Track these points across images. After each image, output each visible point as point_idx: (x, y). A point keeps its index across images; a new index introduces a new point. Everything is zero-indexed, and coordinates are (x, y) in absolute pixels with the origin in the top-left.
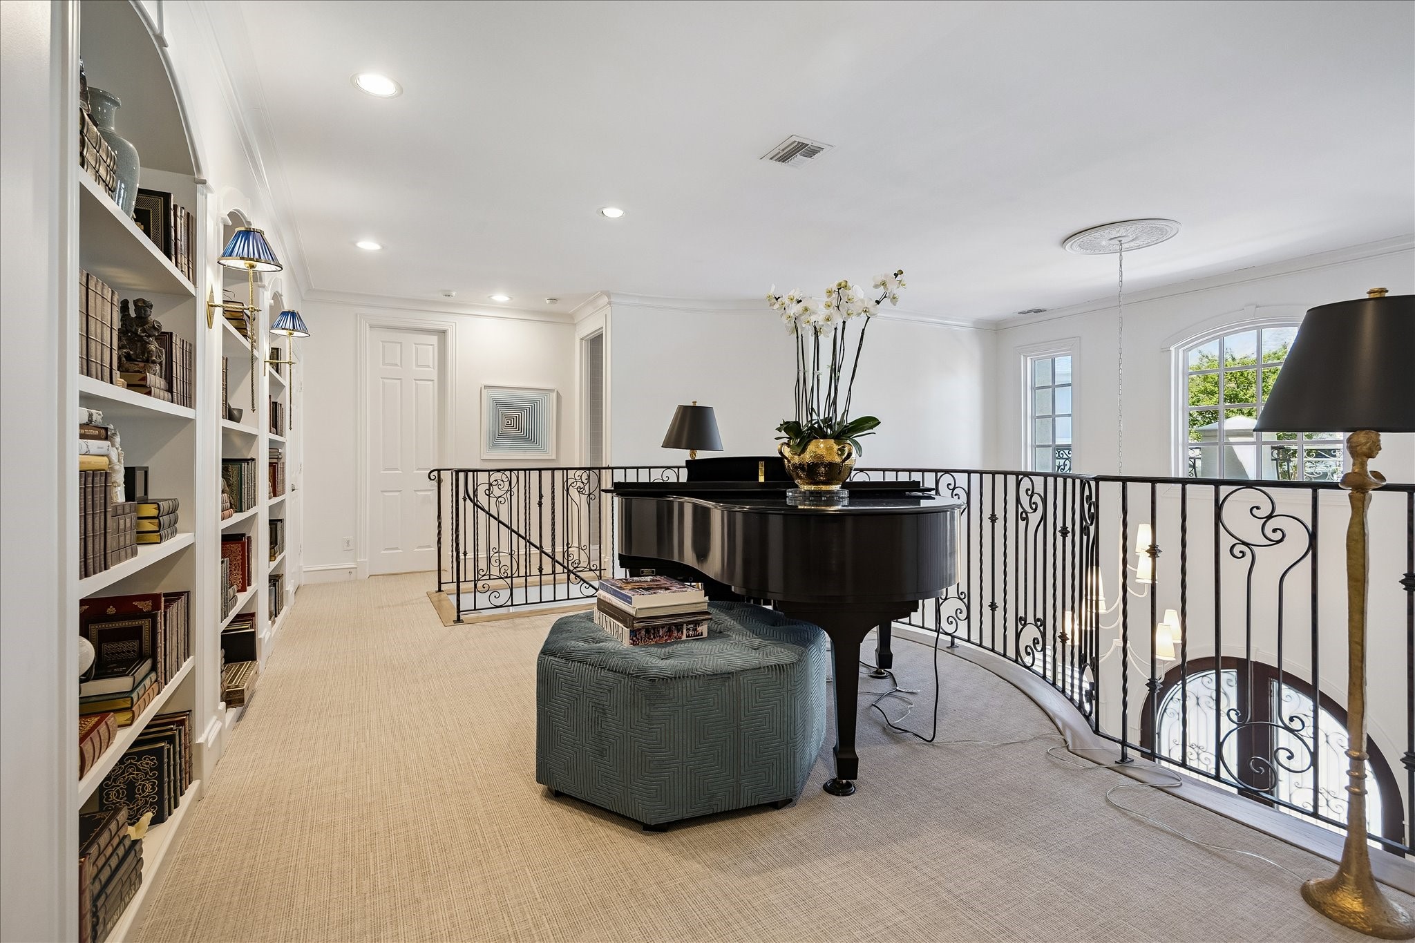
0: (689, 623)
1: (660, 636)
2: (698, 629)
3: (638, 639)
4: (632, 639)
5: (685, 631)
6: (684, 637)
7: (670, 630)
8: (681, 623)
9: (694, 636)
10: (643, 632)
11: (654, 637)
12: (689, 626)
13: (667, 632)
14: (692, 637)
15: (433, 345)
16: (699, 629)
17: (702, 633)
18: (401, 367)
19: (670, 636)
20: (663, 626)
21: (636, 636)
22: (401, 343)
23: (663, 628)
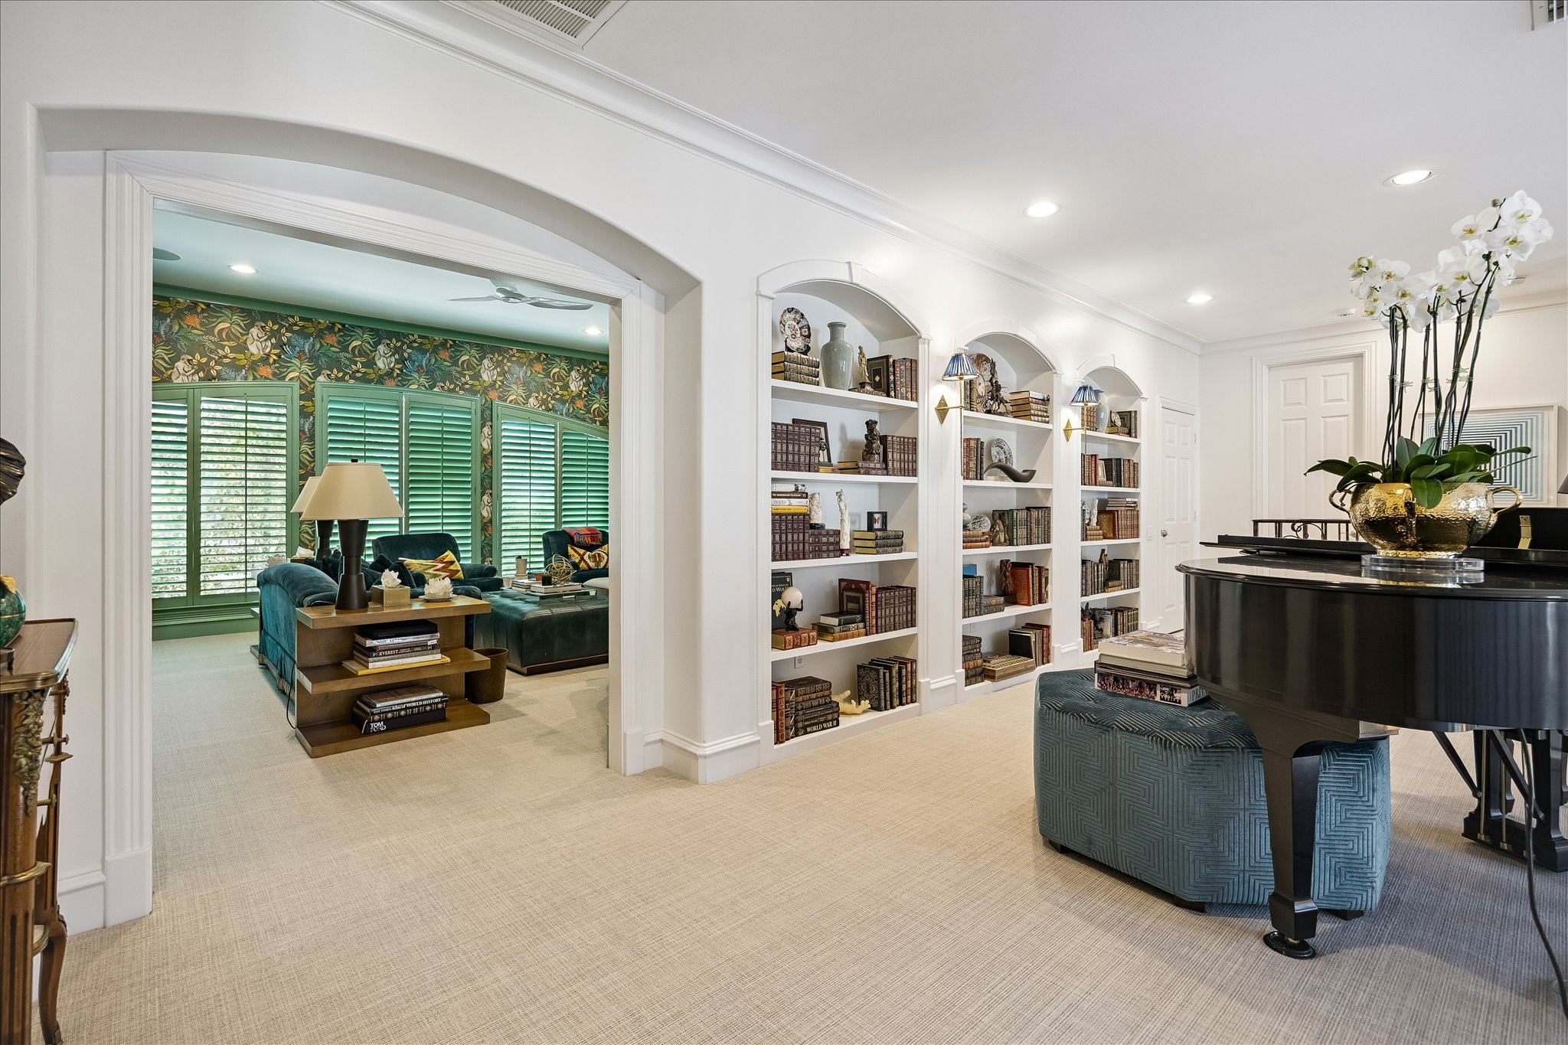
0: (1163, 685)
1: (1129, 688)
2: (1175, 695)
3: (1107, 685)
4: (1100, 683)
5: (1158, 692)
6: (1158, 699)
7: (1140, 686)
8: (1155, 682)
9: (1170, 701)
10: (1111, 679)
11: (1124, 689)
12: (1164, 689)
13: (1137, 687)
14: (1167, 700)
15: (1347, 374)
16: (1177, 696)
17: (1180, 701)
18: (1306, 405)
19: (1141, 692)
20: (1133, 680)
21: (1104, 681)
22: (1305, 379)
23: (1133, 681)
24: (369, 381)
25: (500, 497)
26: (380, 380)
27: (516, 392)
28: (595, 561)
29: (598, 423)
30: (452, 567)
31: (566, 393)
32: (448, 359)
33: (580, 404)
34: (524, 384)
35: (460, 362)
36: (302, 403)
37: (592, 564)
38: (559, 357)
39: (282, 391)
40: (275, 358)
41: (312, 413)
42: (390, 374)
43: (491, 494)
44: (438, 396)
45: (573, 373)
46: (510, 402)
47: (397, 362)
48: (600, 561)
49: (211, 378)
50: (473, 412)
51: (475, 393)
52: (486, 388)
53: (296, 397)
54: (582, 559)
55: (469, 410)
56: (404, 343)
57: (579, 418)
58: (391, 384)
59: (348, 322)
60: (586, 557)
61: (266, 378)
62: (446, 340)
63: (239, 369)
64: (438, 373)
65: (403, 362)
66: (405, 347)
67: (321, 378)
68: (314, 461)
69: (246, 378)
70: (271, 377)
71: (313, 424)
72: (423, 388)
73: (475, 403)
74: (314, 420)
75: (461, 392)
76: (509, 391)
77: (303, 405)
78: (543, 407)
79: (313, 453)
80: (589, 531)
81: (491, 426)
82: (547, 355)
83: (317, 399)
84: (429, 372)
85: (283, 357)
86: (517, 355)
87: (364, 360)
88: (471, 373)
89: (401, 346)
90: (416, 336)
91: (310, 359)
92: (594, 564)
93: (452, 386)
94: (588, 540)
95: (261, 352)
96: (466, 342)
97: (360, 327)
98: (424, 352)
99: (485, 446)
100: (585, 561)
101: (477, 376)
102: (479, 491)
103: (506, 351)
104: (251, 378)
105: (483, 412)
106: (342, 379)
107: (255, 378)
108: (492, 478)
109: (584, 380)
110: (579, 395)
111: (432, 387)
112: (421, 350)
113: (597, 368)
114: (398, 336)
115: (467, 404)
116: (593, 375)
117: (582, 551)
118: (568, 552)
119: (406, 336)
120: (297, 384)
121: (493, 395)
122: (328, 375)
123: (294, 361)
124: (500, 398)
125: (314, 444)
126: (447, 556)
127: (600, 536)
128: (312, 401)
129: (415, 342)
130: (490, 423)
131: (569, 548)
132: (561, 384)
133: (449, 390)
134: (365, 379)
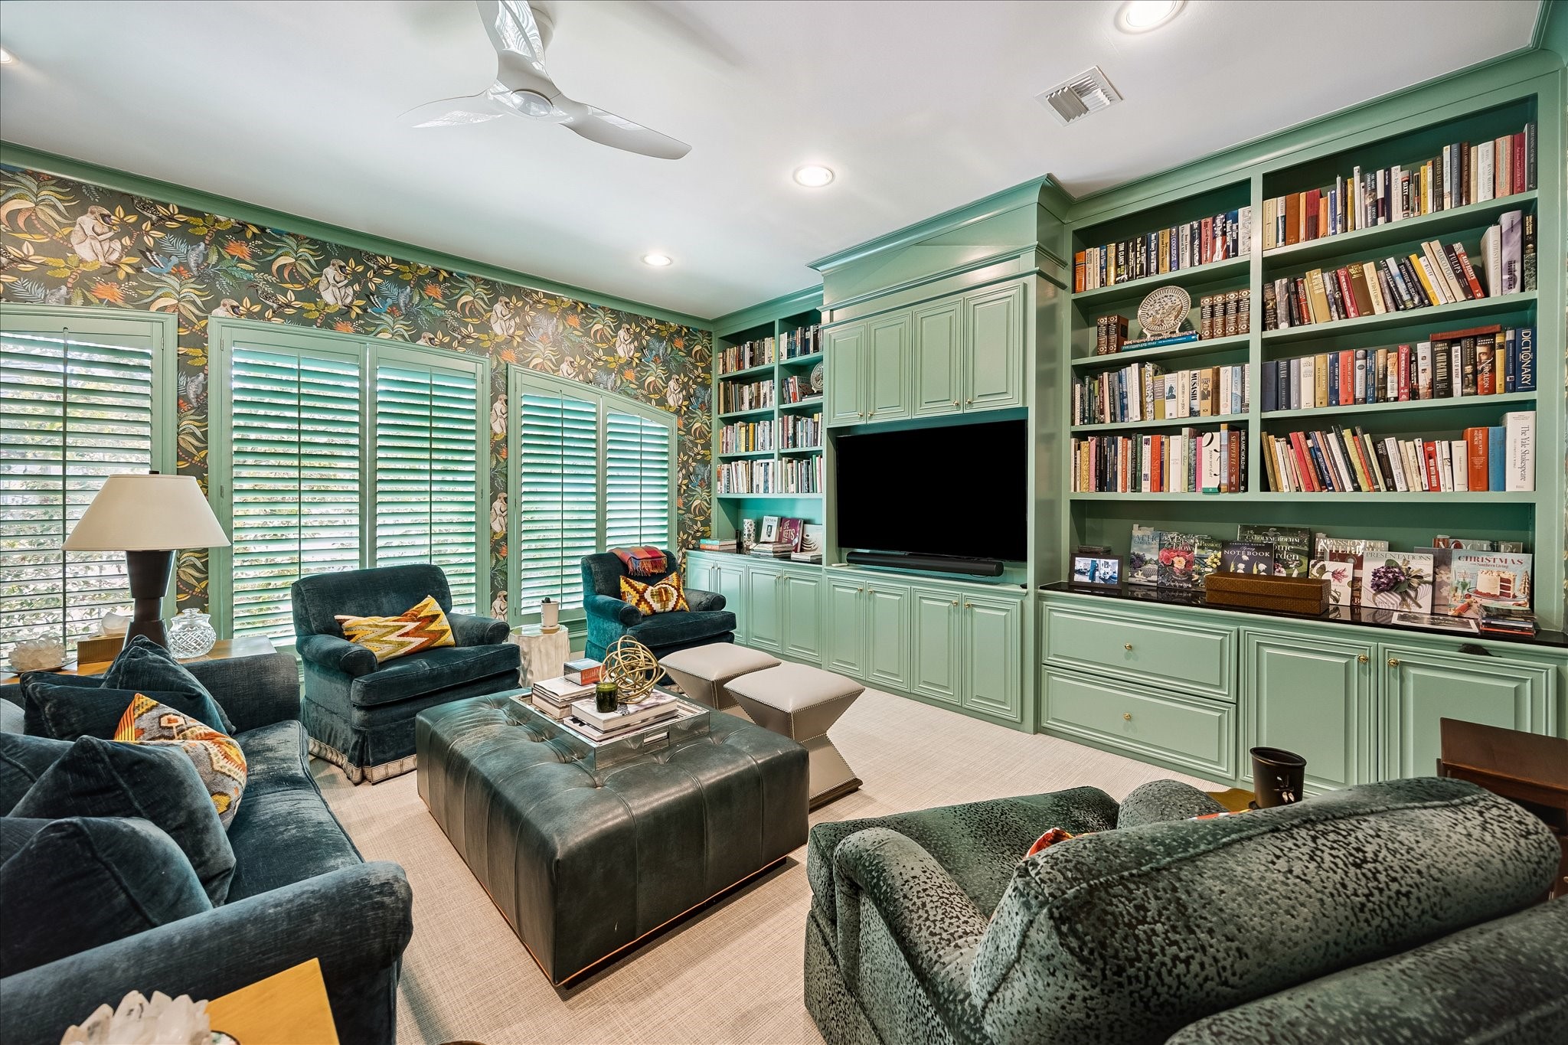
24: (309, 323)
25: (518, 504)
26: (328, 322)
27: (542, 353)
28: (661, 600)
29: (653, 402)
30: (433, 627)
31: (611, 359)
32: (440, 299)
33: (630, 375)
34: (554, 343)
35: (459, 305)
36: (183, 350)
37: (657, 607)
38: (603, 308)
39: (143, 328)
40: (130, 271)
41: (202, 369)
42: (345, 313)
43: (506, 499)
44: (423, 353)
45: (622, 333)
46: (535, 367)
47: (357, 296)
48: (668, 599)
50: (479, 378)
51: (482, 351)
52: (498, 345)
53: (172, 341)
54: (642, 598)
55: (472, 376)
56: (369, 268)
57: (628, 395)
58: (345, 330)
59: (270, 225)
60: (647, 595)
61: (110, 304)
62: (438, 271)
63: (54, 284)
64: (424, 317)
65: (368, 297)
66: (370, 274)
67: (219, 312)
68: (206, 448)
69: (68, 302)
70: (120, 303)
71: (205, 387)
72: (400, 339)
73: (482, 367)
74: (206, 379)
75: (461, 349)
76: (532, 352)
77: (185, 354)
78: (581, 377)
79: (205, 434)
80: (648, 552)
81: (506, 401)
82: (586, 305)
83: (212, 346)
84: (410, 316)
85: (145, 270)
86: (544, 301)
87: (299, 288)
88: (476, 321)
89: (365, 272)
90: (389, 259)
91: (200, 279)
93: (447, 340)
94: (648, 567)
95: (101, 259)
96: (469, 276)
97: (293, 235)
98: (402, 284)
99: (497, 429)
100: (646, 601)
101: (485, 327)
102: (488, 494)
103: (528, 294)
104: (80, 302)
105: (493, 380)
106: (260, 316)
107: (87, 302)
108: (506, 476)
109: (636, 343)
110: (629, 363)
111: (414, 338)
112: (397, 280)
113: (653, 328)
114: (359, 256)
115: (470, 366)
116: (648, 338)
117: (640, 586)
118: (620, 588)
119: (372, 257)
120: (172, 320)
121: (509, 356)
122: (233, 308)
123: (168, 280)
124: (519, 361)
125: (206, 419)
126: (426, 605)
127: (664, 561)
128: (203, 349)
129: (387, 267)
130: (504, 397)
131: (622, 581)
132: (605, 346)
133: (442, 345)
134: (300, 319)
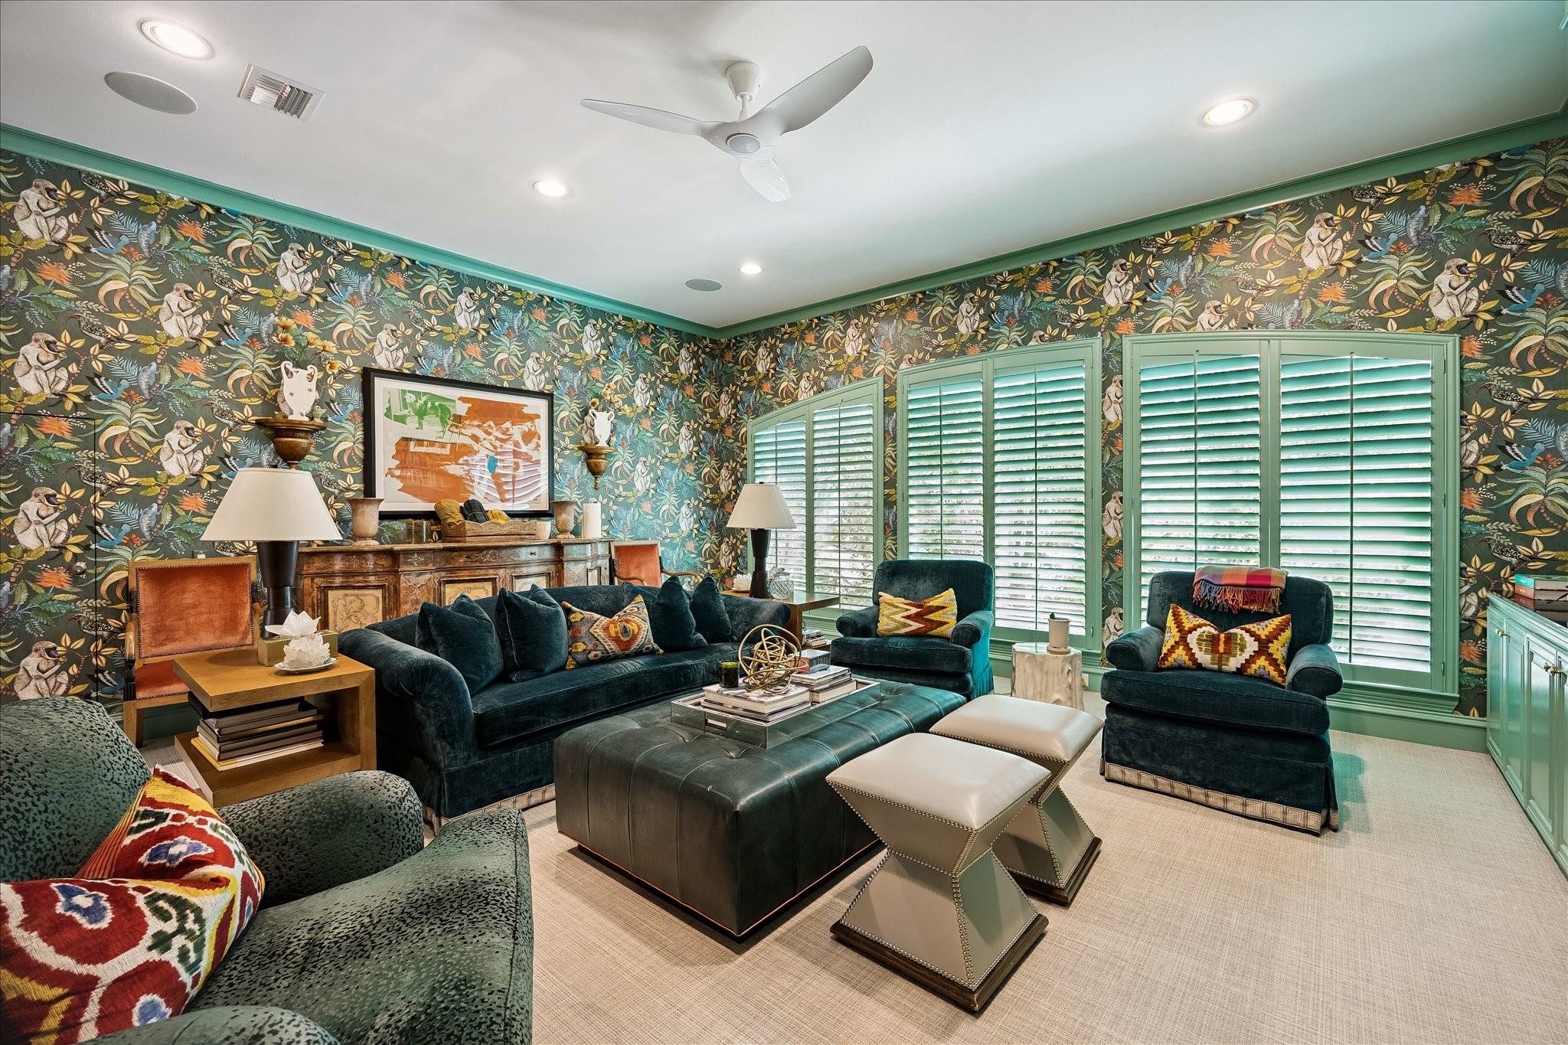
24: (951, 355)
25: (1136, 504)
26: (963, 350)
28: (1214, 650)
29: (1393, 323)
31: (1292, 279)
32: (1050, 291)
33: (1333, 292)
35: (1069, 290)
36: (886, 399)
38: (1273, 209)
41: (895, 410)
44: (1035, 352)
46: (1159, 330)
48: (1229, 652)
49: (822, 390)
50: (1088, 365)
51: (1094, 332)
52: (1111, 319)
53: (881, 394)
56: (991, 289)
57: (1330, 327)
58: (974, 351)
59: (928, 287)
60: (1192, 639)
61: (858, 379)
64: (1035, 316)
65: (990, 316)
66: (992, 294)
68: (897, 466)
71: (896, 422)
72: (1014, 346)
73: (1091, 349)
74: (896, 416)
75: (1071, 336)
77: (887, 402)
78: (1233, 323)
79: (896, 456)
83: (899, 392)
84: (1024, 321)
86: (1174, 240)
88: (1087, 301)
89: (987, 295)
90: (1005, 274)
91: (894, 346)
92: (1209, 657)
93: (1055, 331)
96: (1079, 254)
97: (941, 288)
98: (1016, 293)
102: (1099, 493)
104: (848, 382)
105: (1105, 362)
106: (923, 360)
108: (1122, 471)
111: (1026, 342)
116: (1376, 216)
119: (993, 279)
120: (881, 379)
121: (1125, 327)
123: (880, 353)
124: (1138, 329)
125: (897, 445)
128: (896, 395)
129: (1004, 282)
132: (1279, 264)
133: (1052, 339)
134: (945, 354)
